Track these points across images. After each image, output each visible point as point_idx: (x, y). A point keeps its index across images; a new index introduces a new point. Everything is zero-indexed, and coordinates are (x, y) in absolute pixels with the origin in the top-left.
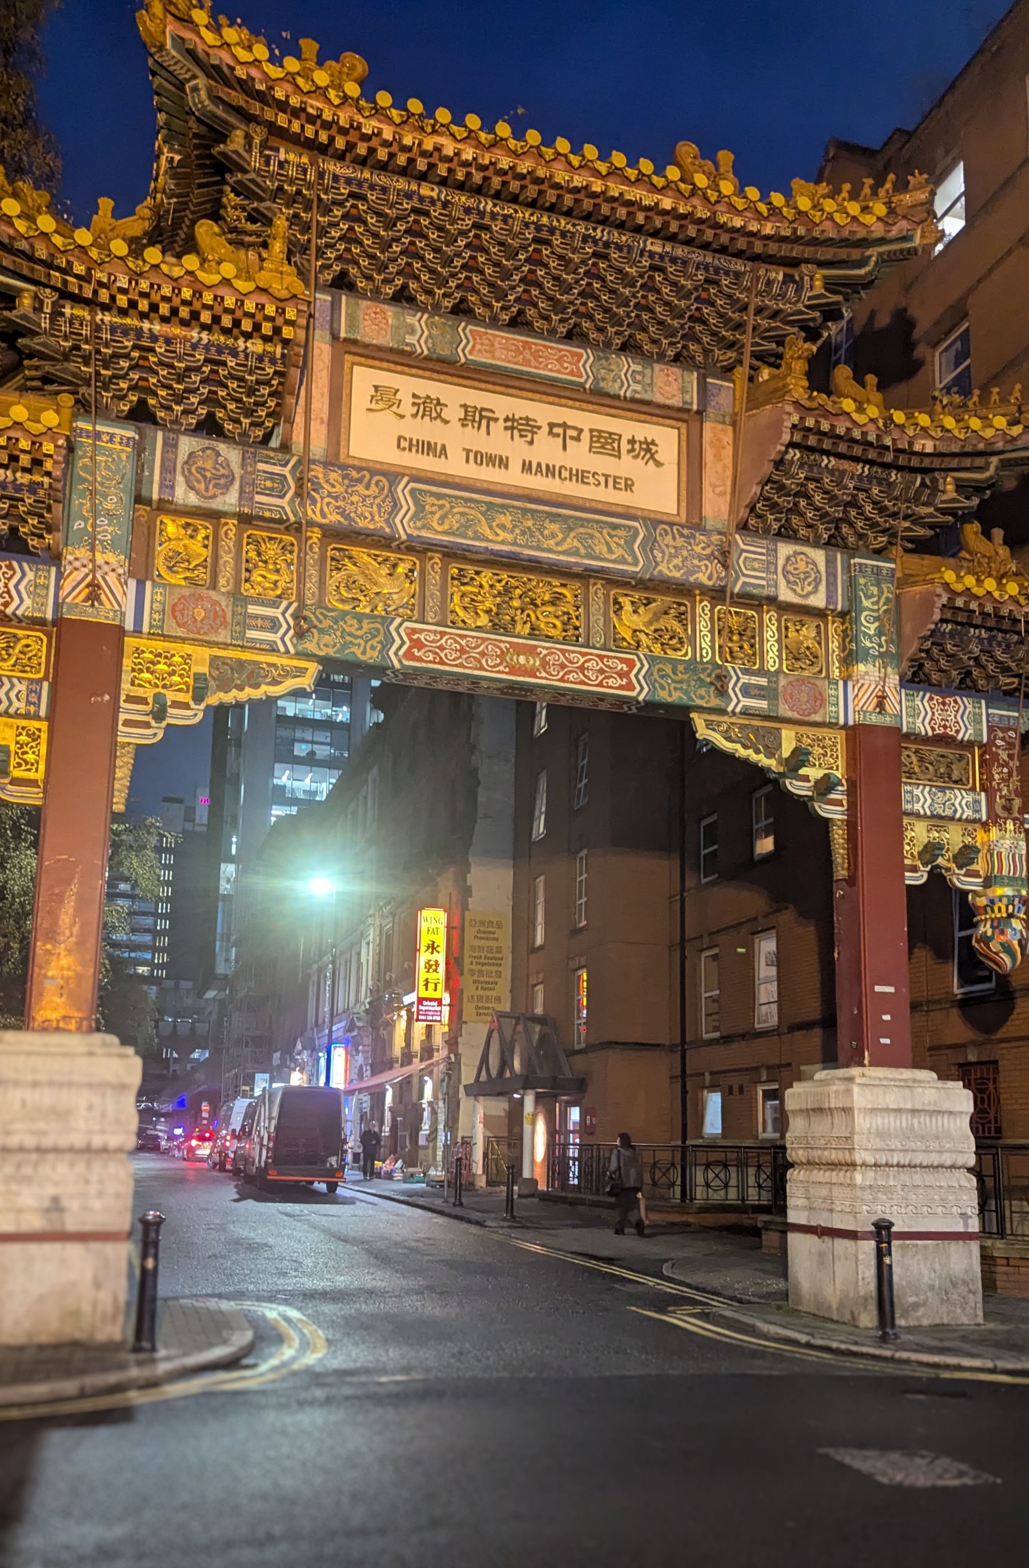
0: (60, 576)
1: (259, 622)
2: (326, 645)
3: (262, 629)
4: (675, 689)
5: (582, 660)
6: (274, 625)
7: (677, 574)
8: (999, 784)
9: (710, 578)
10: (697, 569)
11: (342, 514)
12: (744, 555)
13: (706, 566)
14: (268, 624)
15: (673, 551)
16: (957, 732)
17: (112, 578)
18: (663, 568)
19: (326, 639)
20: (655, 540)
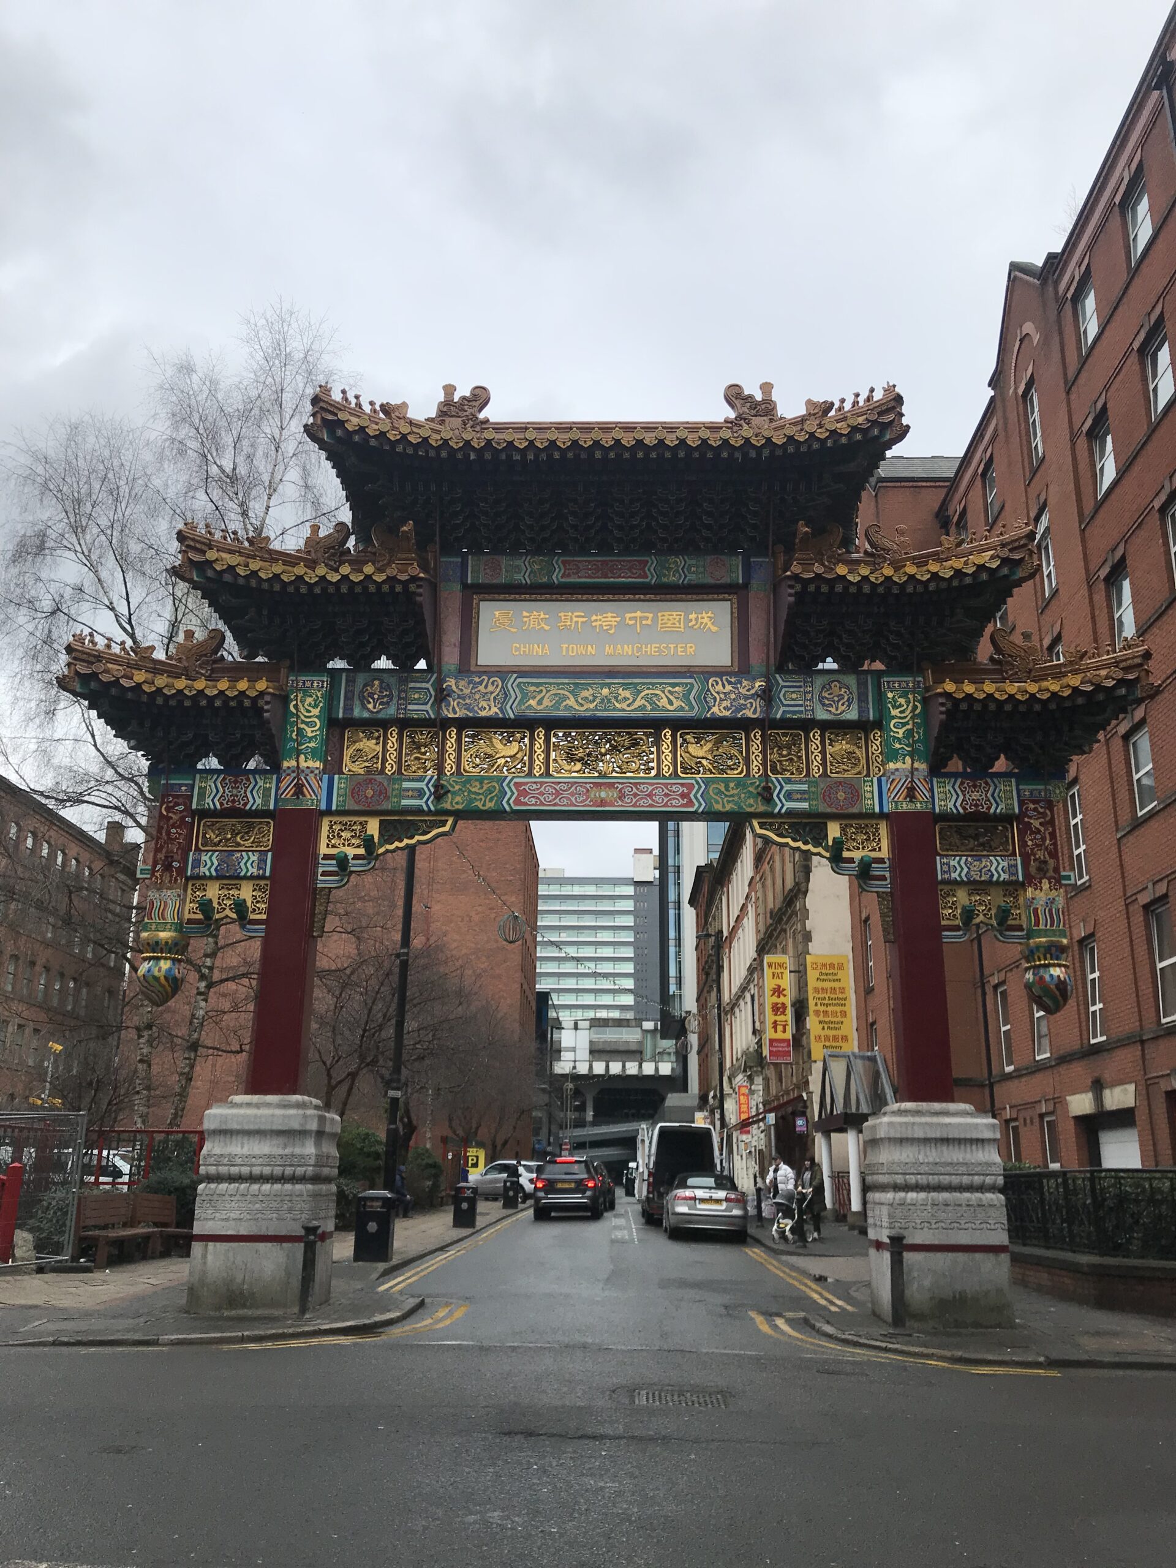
0: (279, 781)
1: (410, 793)
2: (457, 803)
3: (412, 797)
4: (729, 802)
5: (650, 788)
6: (420, 793)
7: (727, 713)
8: (1032, 849)
9: (755, 712)
10: (742, 707)
11: (468, 709)
12: (784, 690)
13: (751, 704)
14: (416, 794)
15: (722, 696)
16: (989, 808)
17: (311, 777)
18: (715, 709)
19: (458, 799)
20: (708, 690)
